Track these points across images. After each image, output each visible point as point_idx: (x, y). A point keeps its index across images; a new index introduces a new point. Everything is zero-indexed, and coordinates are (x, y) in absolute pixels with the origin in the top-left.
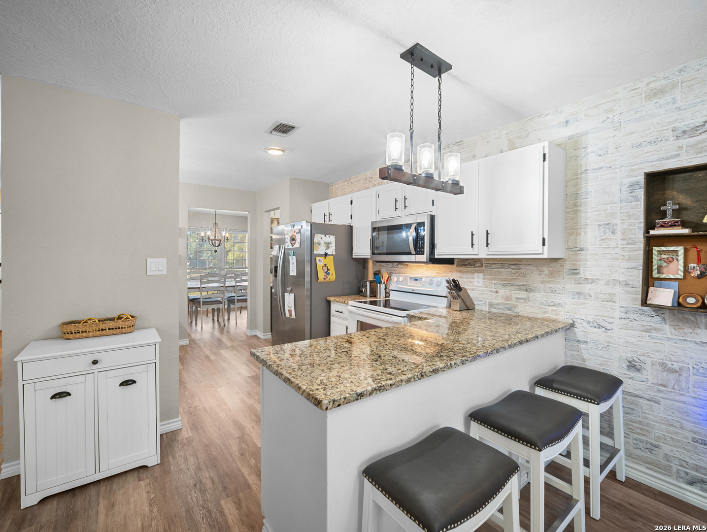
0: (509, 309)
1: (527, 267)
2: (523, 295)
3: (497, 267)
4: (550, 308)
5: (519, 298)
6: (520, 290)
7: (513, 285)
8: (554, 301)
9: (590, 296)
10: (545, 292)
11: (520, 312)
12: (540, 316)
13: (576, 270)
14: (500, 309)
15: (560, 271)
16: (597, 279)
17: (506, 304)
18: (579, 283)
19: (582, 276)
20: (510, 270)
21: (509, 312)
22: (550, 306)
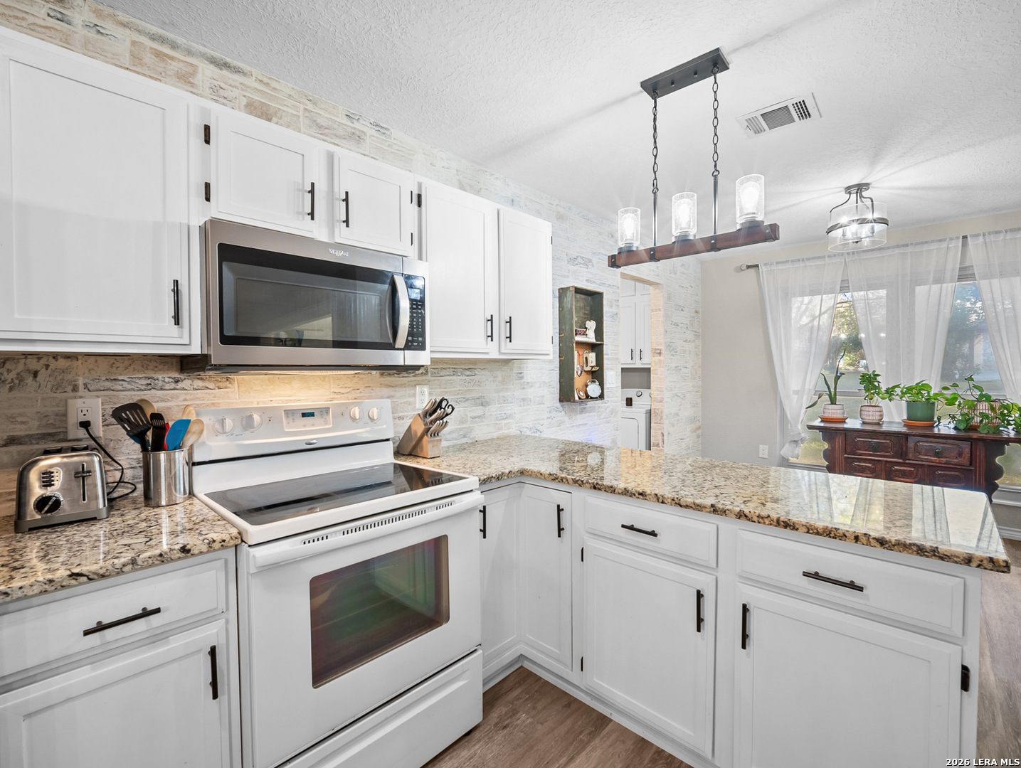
0: (465, 436)
1: (483, 372)
2: (478, 411)
3: (448, 374)
4: (504, 422)
5: (475, 417)
6: (476, 405)
7: (468, 400)
8: (507, 412)
9: (531, 401)
10: (499, 404)
11: (477, 436)
12: (495, 435)
13: (521, 373)
14: (453, 439)
15: (510, 376)
16: (535, 382)
17: (460, 429)
18: (524, 388)
19: (525, 380)
20: (464, 377)
21: (464, 440)
22: (503, 419)
